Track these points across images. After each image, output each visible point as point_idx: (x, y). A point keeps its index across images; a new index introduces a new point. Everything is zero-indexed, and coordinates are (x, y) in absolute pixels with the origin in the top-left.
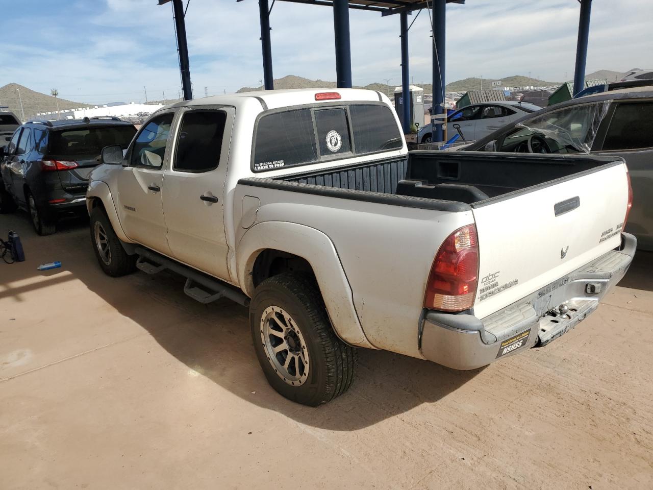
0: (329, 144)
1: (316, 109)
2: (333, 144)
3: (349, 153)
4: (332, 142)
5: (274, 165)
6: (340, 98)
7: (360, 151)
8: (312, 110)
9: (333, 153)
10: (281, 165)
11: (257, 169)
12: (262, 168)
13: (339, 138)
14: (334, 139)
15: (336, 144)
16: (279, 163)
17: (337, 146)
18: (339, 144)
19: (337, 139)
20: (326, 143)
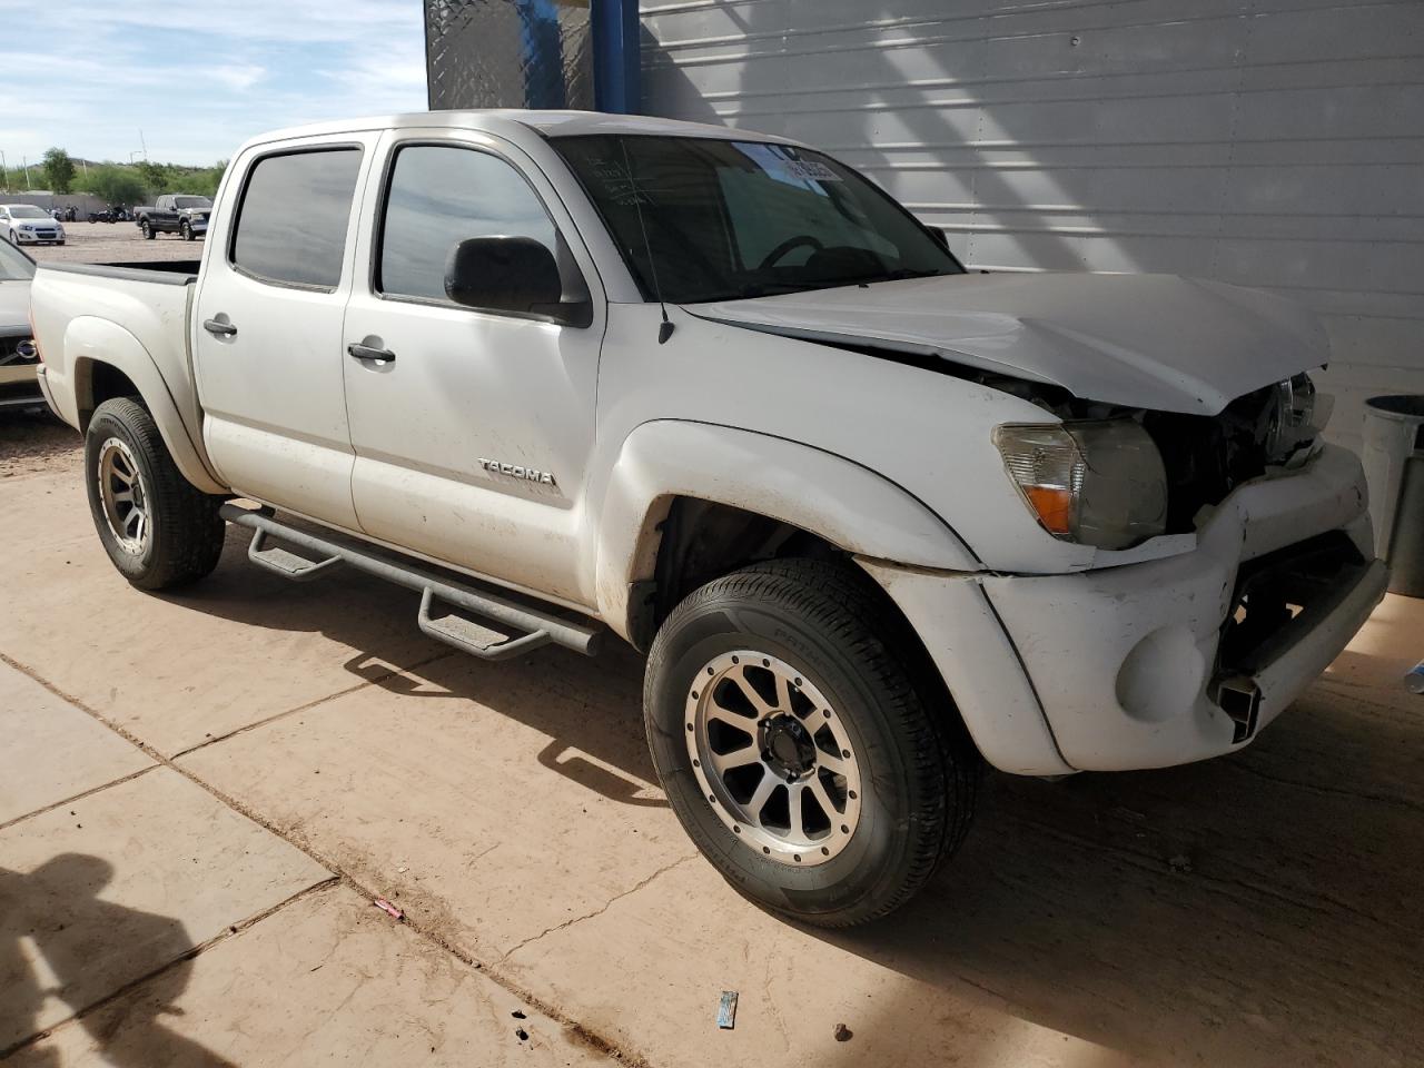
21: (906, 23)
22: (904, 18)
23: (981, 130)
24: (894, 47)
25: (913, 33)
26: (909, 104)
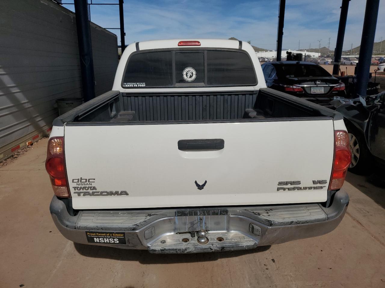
0: (185, 76)
2: (189, 77)
3: (202, 84)
4: (188, 75)
5: (138, 85)
6: (200, 45)
7: (211, 84)
8: (173, 52)
10: (143, 86)
11: (125, 86)
12: (129, 86)
13: (194, 73)
14: (189, 73)
15: (191, 77)
16: (142, 85)
17: (192, 78)
18: (194, 76)
19: (192, 73)
20: (183, 75)
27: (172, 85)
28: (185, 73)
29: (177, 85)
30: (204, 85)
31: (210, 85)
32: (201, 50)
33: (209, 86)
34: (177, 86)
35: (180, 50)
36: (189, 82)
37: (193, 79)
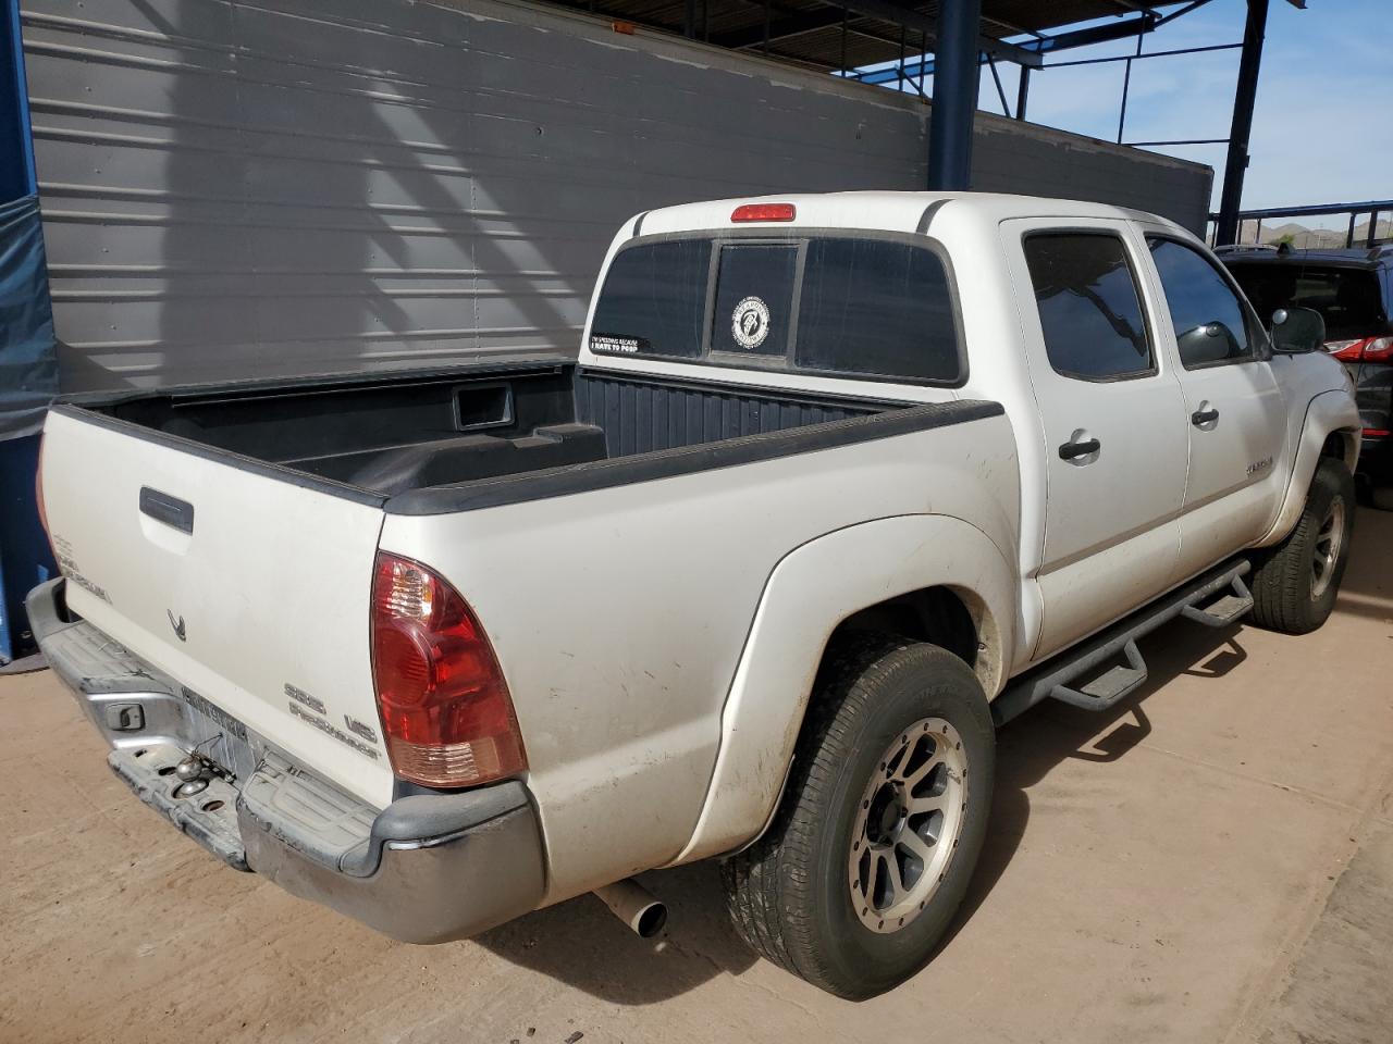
0: (737, 327)
1: (725, 242)
4: (746, 323)
5: (620, 345)
6: (793, 219)
7: (806, 361)
8: (717, 244)
9: (741, 349)
10: (631, 349)
11: (595, 346)
12: (601, 346)
13: (765, 319)
14: (751, 317)
15: (753, 331)
16: (629, 344)
17: (756, 335)
18: (762, 332)
19: (758, 319)
21: (390, 77)
22: (389, 72)
23: (475, 199)
24: (383, 101)
25: (399, 90)
26: (404, 165)
27: (698, 355)
28: (737, 317)
29: (713, 356)
30: (785, 366)
31: (802, 365)
32: (791, 237)
33: (799, 369)
34: (712, 361)
35: (733, 238)
36: (746, 351)
37: (758, 339)
